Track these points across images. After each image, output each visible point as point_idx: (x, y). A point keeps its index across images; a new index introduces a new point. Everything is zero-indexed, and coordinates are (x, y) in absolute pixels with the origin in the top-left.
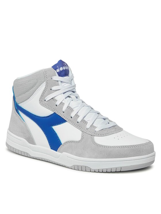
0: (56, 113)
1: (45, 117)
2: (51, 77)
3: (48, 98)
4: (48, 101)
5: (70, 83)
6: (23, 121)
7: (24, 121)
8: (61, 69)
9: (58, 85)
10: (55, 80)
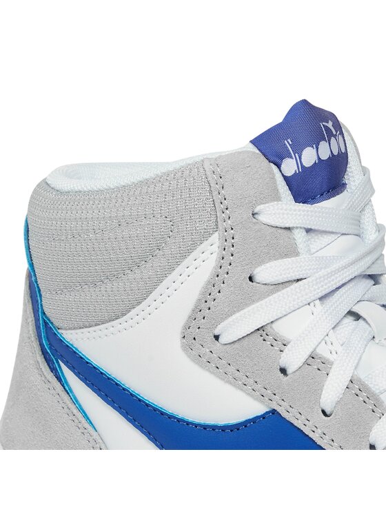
0: (284, 414)
1: (214, 428)
2: (254, 206)
3: (236, 326)
4: (236, 345)
5: (356, 232)
6: (87, 425)
7: (90, 429)
8: (309, 157)
9: (292, 252)
10: (273, 223)
